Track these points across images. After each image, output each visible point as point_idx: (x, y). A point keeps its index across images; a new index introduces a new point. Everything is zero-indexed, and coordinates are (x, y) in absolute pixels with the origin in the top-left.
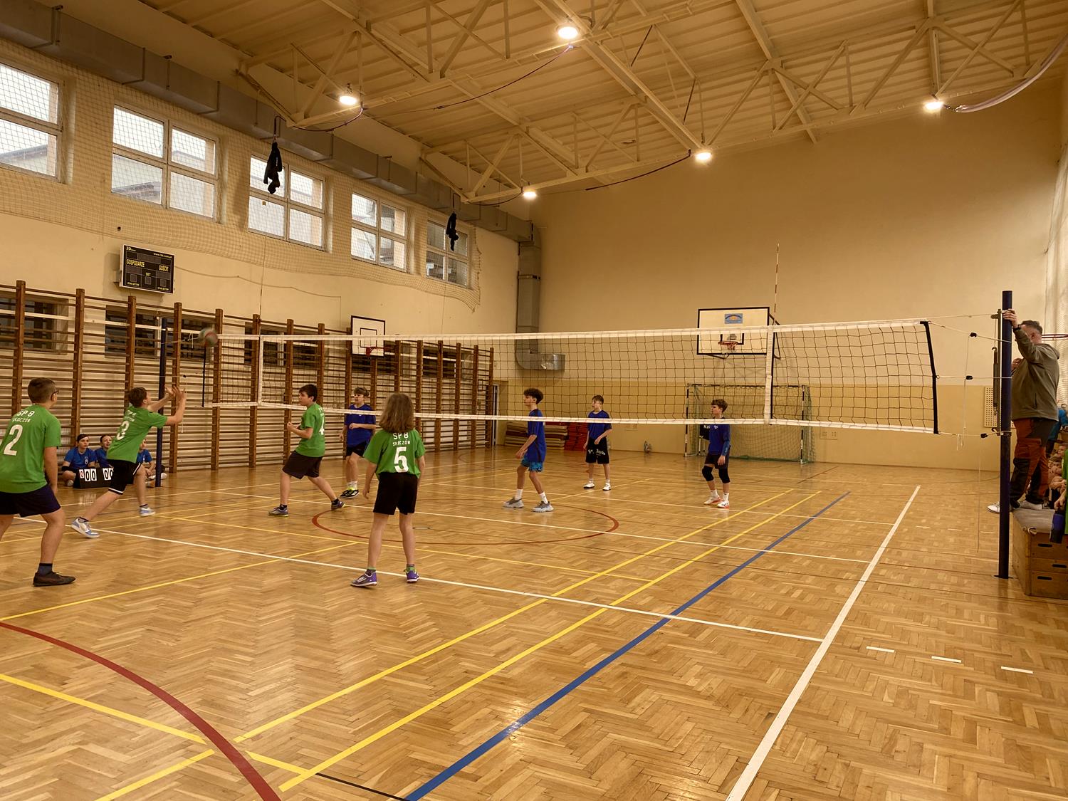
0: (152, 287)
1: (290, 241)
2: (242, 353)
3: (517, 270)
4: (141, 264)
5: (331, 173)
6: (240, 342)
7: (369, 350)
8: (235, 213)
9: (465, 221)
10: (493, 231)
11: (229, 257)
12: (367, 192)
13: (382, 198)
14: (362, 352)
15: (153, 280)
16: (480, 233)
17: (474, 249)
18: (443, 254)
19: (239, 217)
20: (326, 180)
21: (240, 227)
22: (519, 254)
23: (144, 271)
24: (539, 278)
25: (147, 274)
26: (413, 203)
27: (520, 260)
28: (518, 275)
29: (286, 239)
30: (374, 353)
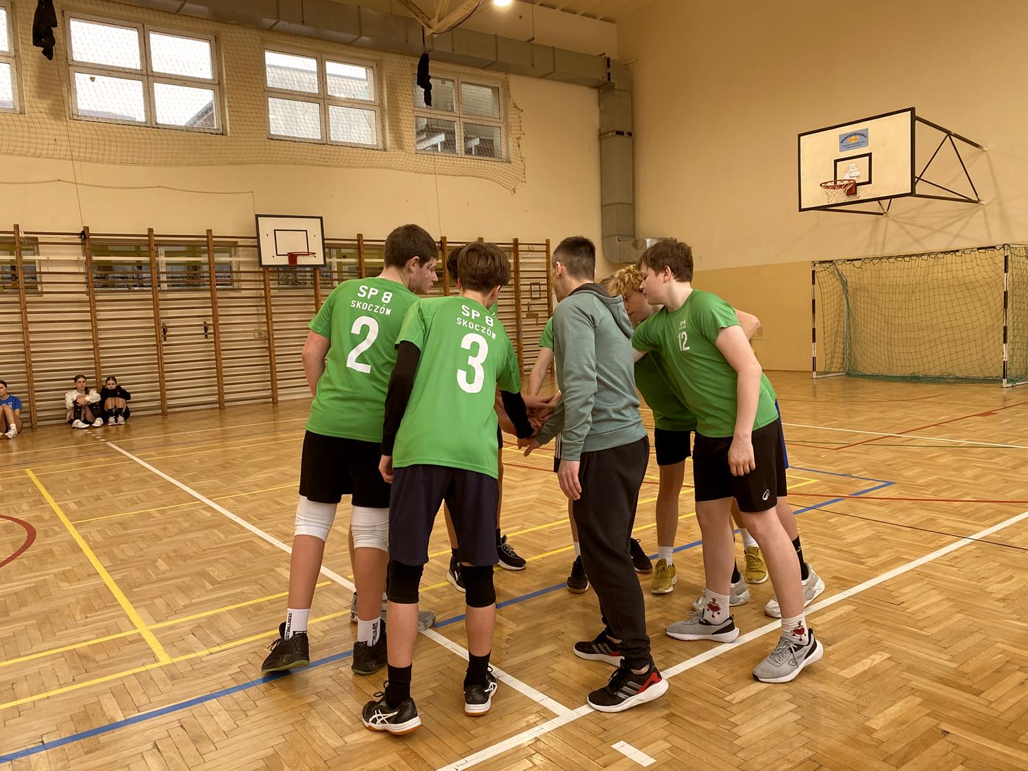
1: (158, 127)
2: (82, 279)
3: (598, 128)
5: (216, 27)
6: (77, 262)
7: (293, 257)
8: (40, 97)
9: (484, 68)
10: (541, 78)
11: (38, 157)
12: (296, 47)
13: (326, 53)
14: (285, 261)
16: (515, 82)
17: (511, 106)
18: (453, 119)
19: (49, 102)
20: (216, 39)
21: (52, 114)
22: (599, 106)
24: (630, 134)
26: (380, 53)
27: (601, 113)
28: (600, 135)
29: (151, 125)
30: (301, 261)
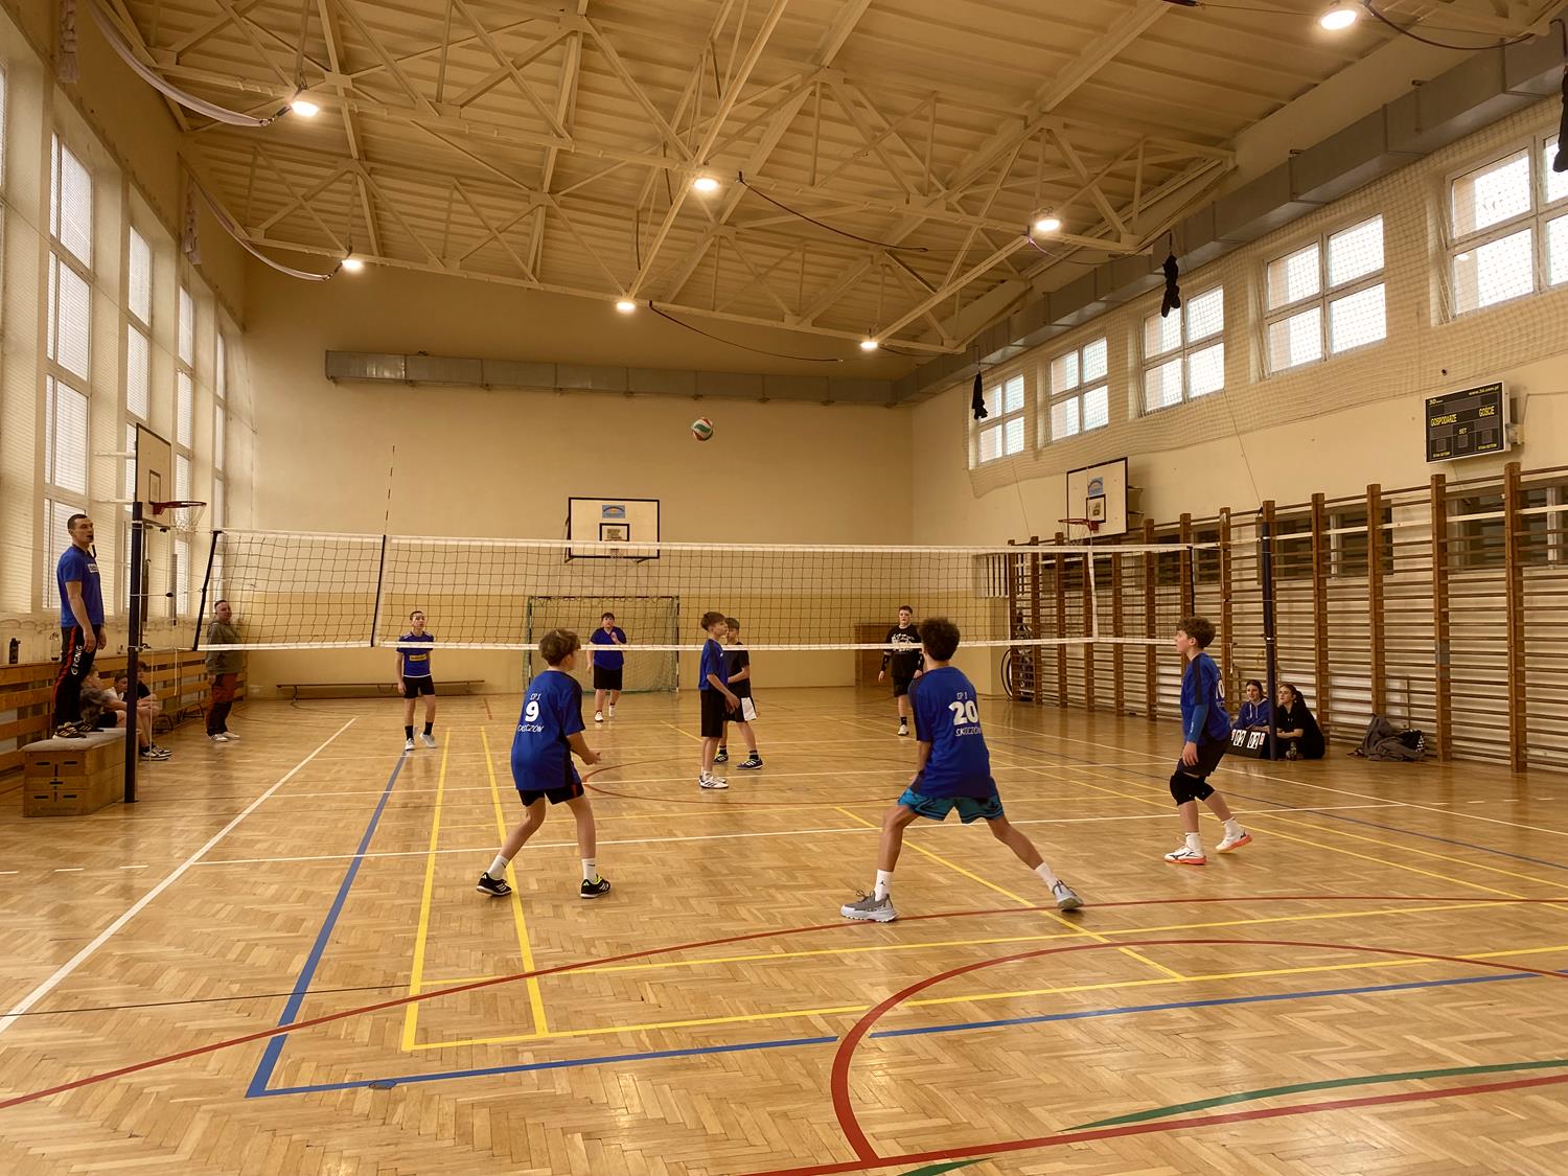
0: (1470, 449)
4: (1452, 419)
15: (1471, 436)
23: (1456, 428)
25: (1461, 431)
